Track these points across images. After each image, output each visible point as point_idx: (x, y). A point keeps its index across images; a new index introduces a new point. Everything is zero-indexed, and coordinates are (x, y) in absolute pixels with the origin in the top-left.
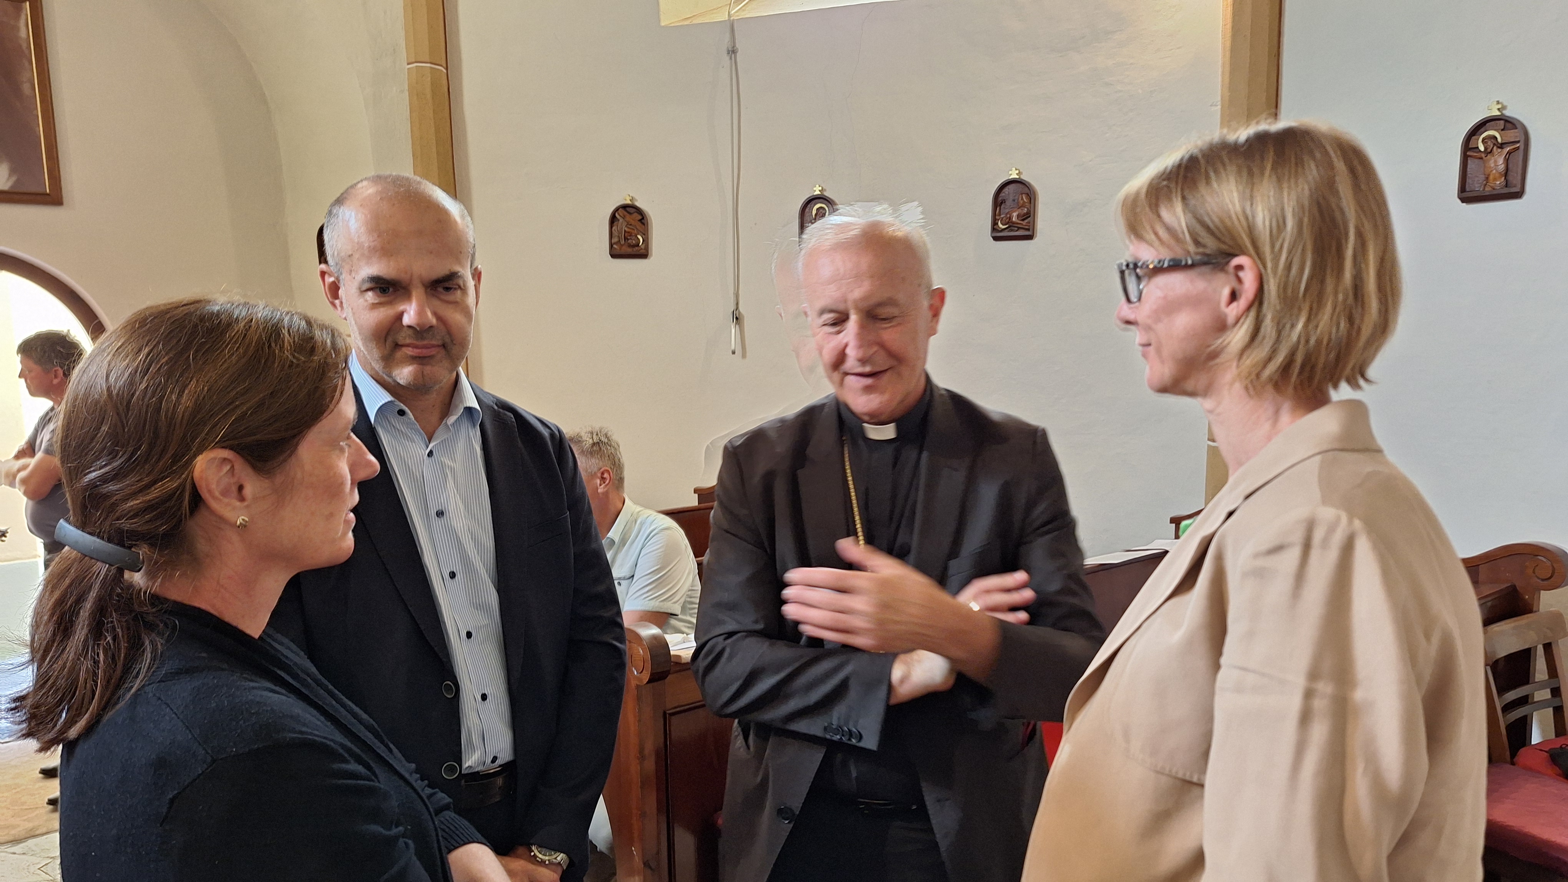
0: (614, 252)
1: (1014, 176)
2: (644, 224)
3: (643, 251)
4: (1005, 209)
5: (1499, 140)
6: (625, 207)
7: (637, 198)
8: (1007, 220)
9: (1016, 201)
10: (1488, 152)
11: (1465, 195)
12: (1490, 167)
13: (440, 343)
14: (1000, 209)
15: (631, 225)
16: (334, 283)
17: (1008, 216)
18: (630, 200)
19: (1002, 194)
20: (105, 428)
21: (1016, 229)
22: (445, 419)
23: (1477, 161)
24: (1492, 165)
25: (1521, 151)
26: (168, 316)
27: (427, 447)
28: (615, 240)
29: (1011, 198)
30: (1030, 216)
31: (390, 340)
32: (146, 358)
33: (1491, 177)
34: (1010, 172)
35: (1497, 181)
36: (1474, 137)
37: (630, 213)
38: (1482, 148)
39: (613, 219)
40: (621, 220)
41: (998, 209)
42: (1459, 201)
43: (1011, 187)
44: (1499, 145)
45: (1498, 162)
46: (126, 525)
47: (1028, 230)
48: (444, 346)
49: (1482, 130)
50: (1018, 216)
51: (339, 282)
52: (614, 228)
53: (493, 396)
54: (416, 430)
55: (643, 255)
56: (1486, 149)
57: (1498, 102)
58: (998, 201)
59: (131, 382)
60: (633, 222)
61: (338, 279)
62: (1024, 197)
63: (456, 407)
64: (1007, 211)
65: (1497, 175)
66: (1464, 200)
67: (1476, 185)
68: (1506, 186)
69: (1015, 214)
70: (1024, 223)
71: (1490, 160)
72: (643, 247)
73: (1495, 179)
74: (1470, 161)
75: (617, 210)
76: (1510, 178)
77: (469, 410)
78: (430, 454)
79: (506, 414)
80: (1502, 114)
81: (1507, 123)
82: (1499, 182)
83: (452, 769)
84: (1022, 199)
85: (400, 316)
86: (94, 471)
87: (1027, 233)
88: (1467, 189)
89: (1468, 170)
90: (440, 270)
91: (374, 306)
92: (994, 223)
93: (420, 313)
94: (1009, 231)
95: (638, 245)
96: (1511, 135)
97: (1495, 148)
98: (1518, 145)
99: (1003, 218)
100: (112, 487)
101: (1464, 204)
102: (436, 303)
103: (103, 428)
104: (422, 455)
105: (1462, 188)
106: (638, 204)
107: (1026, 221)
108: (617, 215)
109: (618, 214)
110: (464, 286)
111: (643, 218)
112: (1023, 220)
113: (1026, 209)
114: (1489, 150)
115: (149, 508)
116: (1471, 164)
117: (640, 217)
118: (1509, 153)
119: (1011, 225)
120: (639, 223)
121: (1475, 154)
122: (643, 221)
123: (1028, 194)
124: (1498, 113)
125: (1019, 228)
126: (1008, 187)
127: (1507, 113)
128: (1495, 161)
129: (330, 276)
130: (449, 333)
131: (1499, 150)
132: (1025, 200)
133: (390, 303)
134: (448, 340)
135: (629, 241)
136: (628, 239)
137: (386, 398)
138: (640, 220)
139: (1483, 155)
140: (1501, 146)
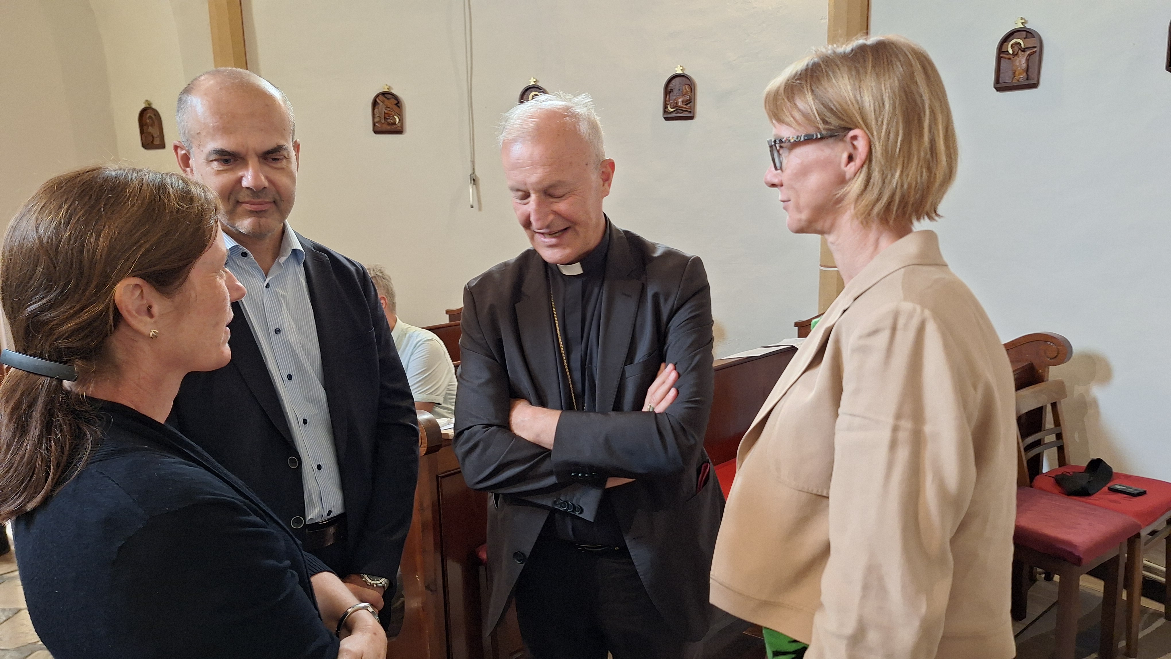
0: (376, 129)
1: (679, 71)
2: (399, 107)
3: (399, 129)
4: (673, 96)
5: (1023, 46)
6: (384, 94)
7: (392, 87)
8: (675, 105)
9: (681, 90)
10: (1015, 54)
11: (999, 86)
12: (1016, 65)
13: (272, 200)
14: (669, 96)
15: (389, 108)
16: (185, 154)
17: (676, 101)
18: (388, 89)
19: (671, 85)
20: (40, 269)
21: (681, 111)
22: (277, 259)
23: (1007, 61)
24: (1018, 64)
25: (1037, 54)
26: (79, 179)
27: (265, 281)
28: (377, 120)
29: (677, 88)
30: (691, 102)
31: (232, 198)
32: (67, 212)
33: (1017, 73)
34: (676, 69)
35: (1021, 75)
36: (1005, 44)
37: (388, 99)
38: (1011, 52)
39: (375, 104)
40: (381, 104)
41: (668, 96)
42: (995, 90)
43: (677, 79)
44: (1023, 50)
45: (1021, 61)
46: (63, 344)
47: (690, 112)
48: (275, 202)
49: (1011, 38)
50: (683, 102)
51: (189, 154)
52: (375, 110)
53: (311, 242)
54: (256, 268)
55: (399, 131)
56: (1013, 52)
57: (1022, 18)
58: (668, 91)
59: (57, 232)
60: (390, 105)
61: (188, 151)
62: (687, 88)
63: (286, 249)
64: (674, 98)
65: (1021, 71)
66: (998, 89)
67: (1006, 78)
68: (1027, 79)
69: (680, 100)
70: (687, 107)
71: (1016, 60)
72: (399, 125)
73: (1020, 74)
74: (1002, 61)
75: (377, 96)
76: (1030, 74)
77: (295, 251)
78: (267, 286)
79: (322, 255)
80: (1025, 27)
81: (1028, 33)
82: (1023, 76)
83: (298, 521)
84: (685, 89)
85: (240, 180)
86: (34, 303)
87: (689, 114)
88: (1001, 82)
89: (1001, 67)
90: (269, 145)
91: (219, 172)
92: (665, 107)
93: (256, 177)
94: (676, 113)
95: (395, 124)
96: (1031, 42)
97: (1020, 51)
98: (1035, 49)
99: (671, 103)
100: (49, 315)
101: (998, 92)
102: (267, 169)
103: (39, 269)
104: (261, 287)
105: (997, 81)
106: (394, 91)
107: (689, 105)
108: (377, 100)
109: (379, 99)
110: (288, 156)
111: (398, 103)
112: (686, 105)
113: (688, 97)
114: (1016, 53)
115: (80, 328)
116: (1003, 63)
117: (396, 102)
118: (1030, 55)
119: (678, 109)
120: (396, 107)
121: (1007, 56)
122: (398, 105)
123: (689, 85)
124: (1022, 26)
125: (683, 111)
126: (674, 80)
127: (1028, 26)
128: (1020, 61)
129: (182, 149)
130: (278, 192)
131: (1023, 53)
132: (688, 90)
133: (231, 170)
134: (278, 198)
135: (389, 120)
136: (387, 119)
137: (233, 244)
138: (396, 104)
139: (1011, 57)
140: (1024, 50)
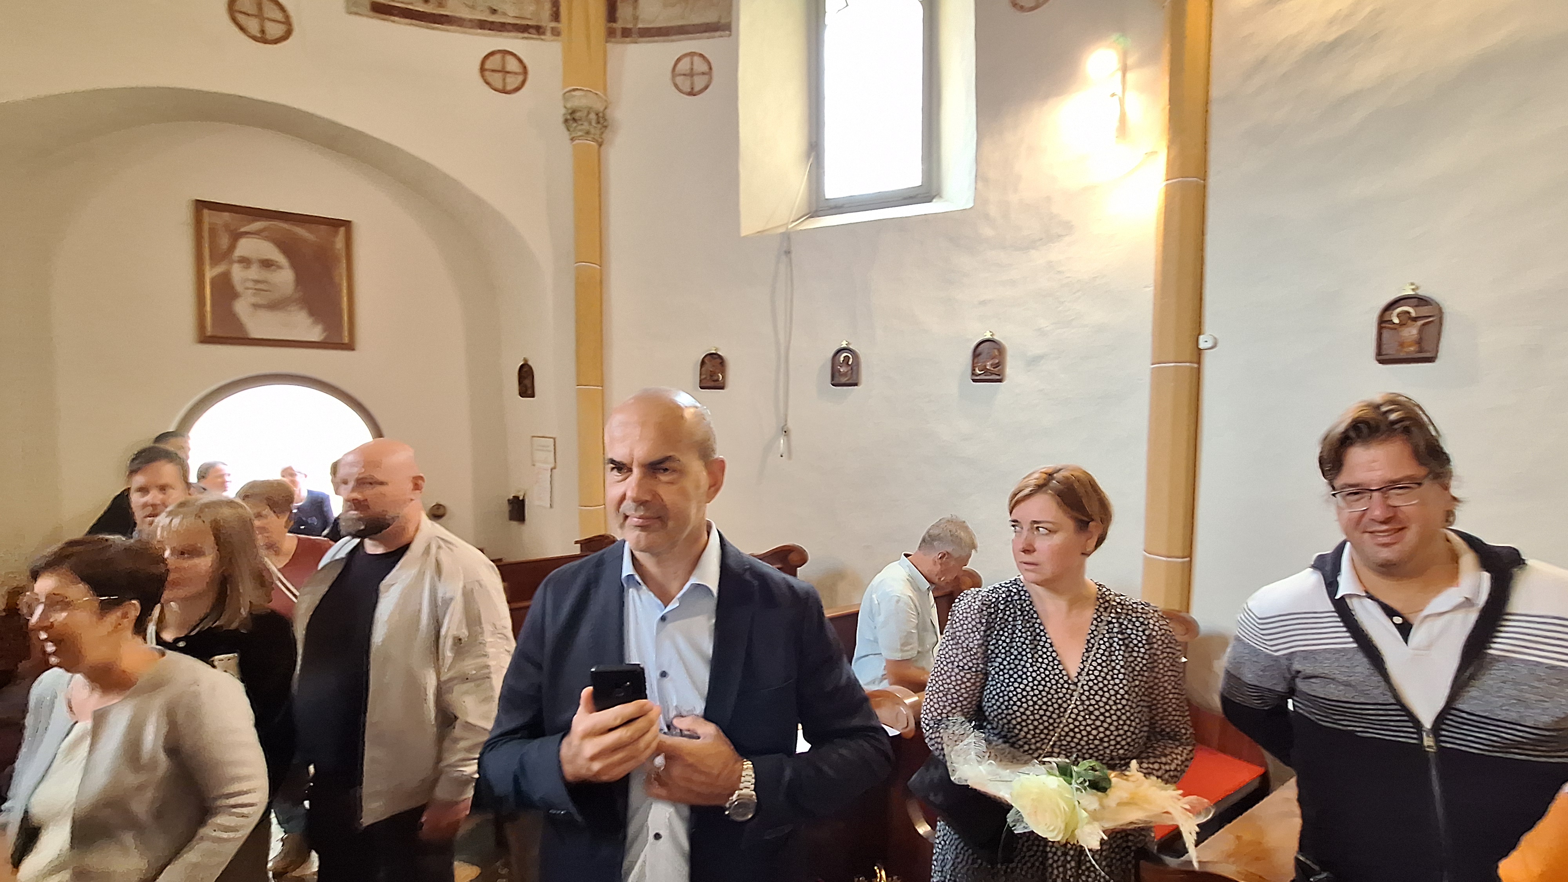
0: (702, 385)
1: (988, 336)
2: (723, 366)
3: (721, 385)
4: (981, 359)
5: (1414, 315)
6: (711, 355)
8: (983, 367)
9: (990, 354)
12: (1404, 337)
14: (978, 360)
15: (714, 367)
17: (984, 364)
19: (979, 350)
21: (990, 374)
23: (1391, 332)
24: (1407, 335)
25: (1435, 324)
28: (703, 377)
29: (986, 352)
30: (1000, 365)
33: (1406, 345)
37: (714, 359)
38: (1397, 322)
39: (703, 363)
40: (708, 364)
41: (976, 360)
43: (986, 344)
44: (1414, 319)
45: (1412, 332)
47: (999, 375)
49: (1397, 306)
50: (992, 364)
52: (703, 369)
55: (721, 387)
56: (1400, 322)
57: (1412, 284)
58: (976, 353)
60: (715, 365)
62: (996, 352)
64: (983, 361)
65: (1411, 343)
68: (1420, 352)
69: (989, 363)
70: (996, 369)
71: (1405, 330)
72: (721, 381)
73: (1410, 346)
74: (1385, 331)
75: (705, 357)
76: (1424, 345)
80: (1416, 294)
82: (1413, 348)
84: (995, 354)
87: (998, 377)
92: (974, 370)
94: (984, 376)
95: (717, 380)
97: (1409, 321)
98: (1432, 319)
99: (979, 365)
101: (1382, 365)
106: (719, 353)
107: (998, 368)
108: (706, 360)
111: (722, 362)
112: (995, 367)
113: (997, 360)
114: (1404, 323)
116: (1386, 334)
117: (719, 361)
118: (1423, 326)
119: (986, 371)
120: (720, 366)
121: (1391, 327)
122: (722, 364)
123: (998, 350)
124: (1412, 293)
125: (992, 374)
127: (1421, 293)
128: (1410, 332)
131: (1414, 323)
132: (997, 355)
135: (713, 377)
139: (1398, 327)
140: (1416, 320)
